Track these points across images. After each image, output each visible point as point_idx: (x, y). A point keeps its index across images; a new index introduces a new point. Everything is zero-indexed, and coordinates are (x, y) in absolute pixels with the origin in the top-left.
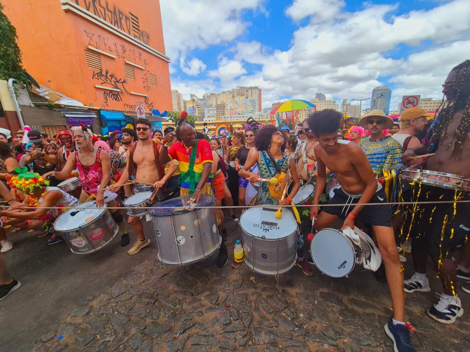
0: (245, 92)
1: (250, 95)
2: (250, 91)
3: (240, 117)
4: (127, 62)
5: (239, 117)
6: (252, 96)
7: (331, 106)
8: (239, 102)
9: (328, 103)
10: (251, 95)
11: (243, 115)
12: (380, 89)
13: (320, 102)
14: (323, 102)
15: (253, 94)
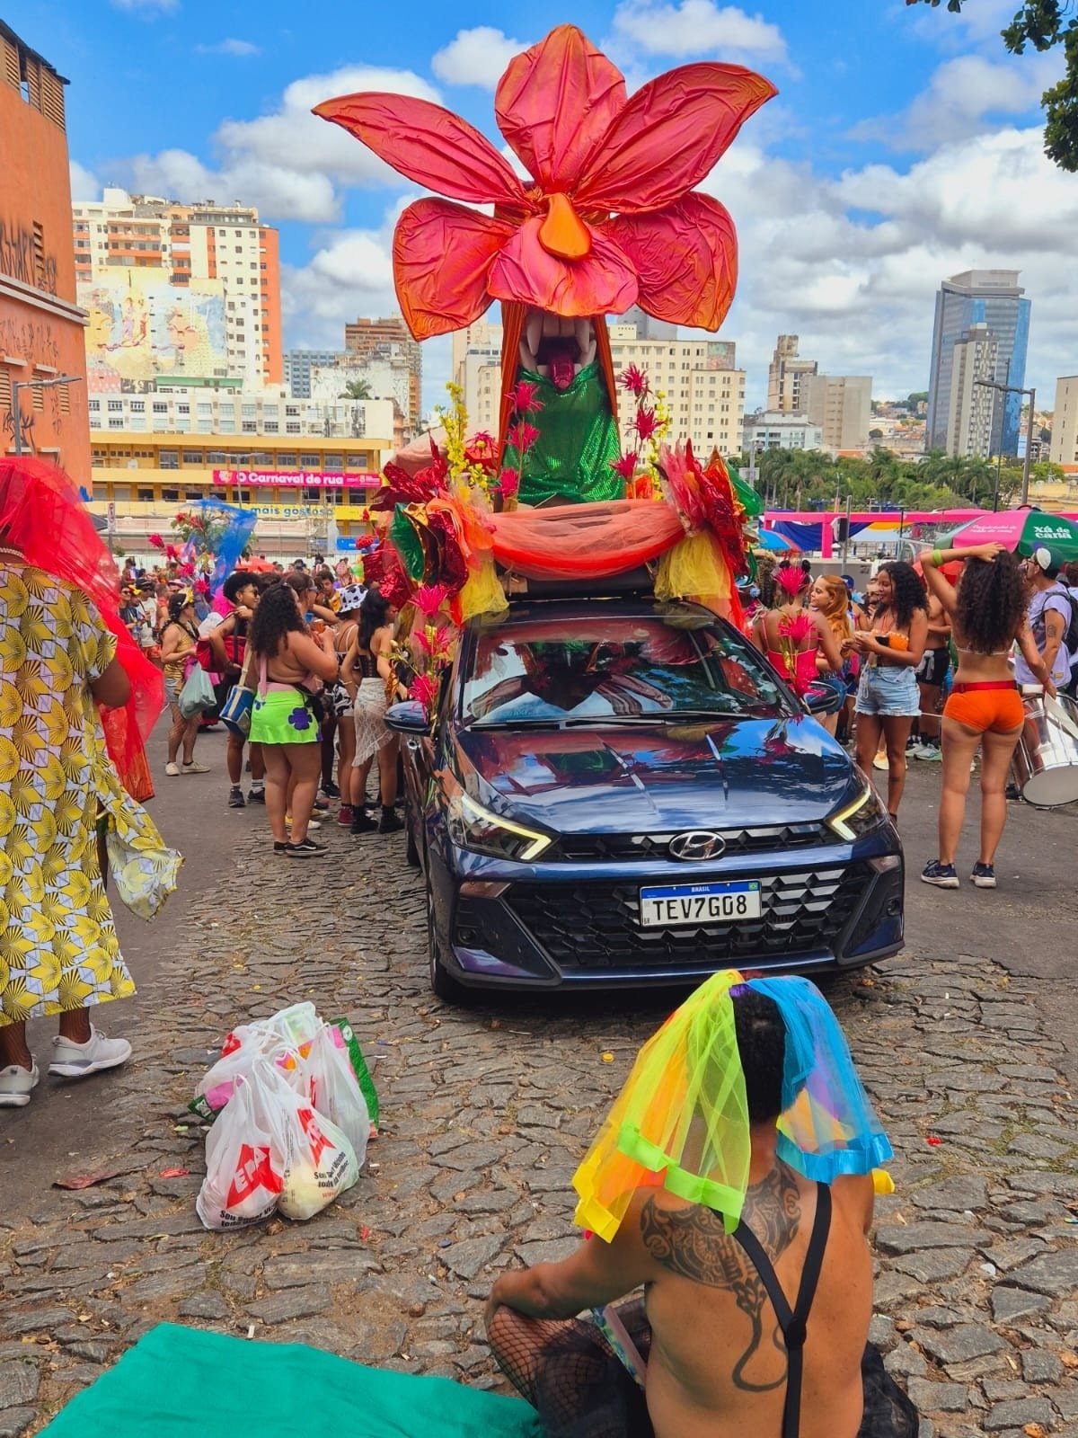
0: (165, 239)
1: (199, 268)
2: (198, 232)
3: (138, 407)
4: (39, 367)
5: (126, 409)
6: (213, 276)
7: (707, 376)
8: (126, 306)
9: (686, 359)
10: (212, 264)
11: (160, 397)
12: (975, 285)
13: (645, 349)
14: (659, 349)
15: (220, 255)
